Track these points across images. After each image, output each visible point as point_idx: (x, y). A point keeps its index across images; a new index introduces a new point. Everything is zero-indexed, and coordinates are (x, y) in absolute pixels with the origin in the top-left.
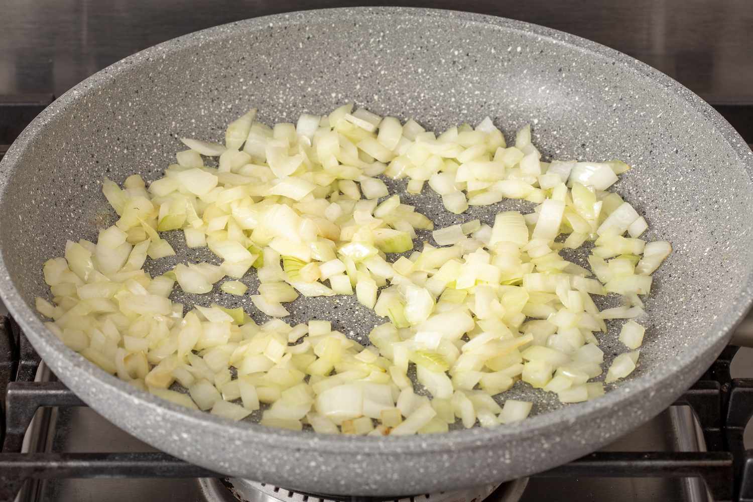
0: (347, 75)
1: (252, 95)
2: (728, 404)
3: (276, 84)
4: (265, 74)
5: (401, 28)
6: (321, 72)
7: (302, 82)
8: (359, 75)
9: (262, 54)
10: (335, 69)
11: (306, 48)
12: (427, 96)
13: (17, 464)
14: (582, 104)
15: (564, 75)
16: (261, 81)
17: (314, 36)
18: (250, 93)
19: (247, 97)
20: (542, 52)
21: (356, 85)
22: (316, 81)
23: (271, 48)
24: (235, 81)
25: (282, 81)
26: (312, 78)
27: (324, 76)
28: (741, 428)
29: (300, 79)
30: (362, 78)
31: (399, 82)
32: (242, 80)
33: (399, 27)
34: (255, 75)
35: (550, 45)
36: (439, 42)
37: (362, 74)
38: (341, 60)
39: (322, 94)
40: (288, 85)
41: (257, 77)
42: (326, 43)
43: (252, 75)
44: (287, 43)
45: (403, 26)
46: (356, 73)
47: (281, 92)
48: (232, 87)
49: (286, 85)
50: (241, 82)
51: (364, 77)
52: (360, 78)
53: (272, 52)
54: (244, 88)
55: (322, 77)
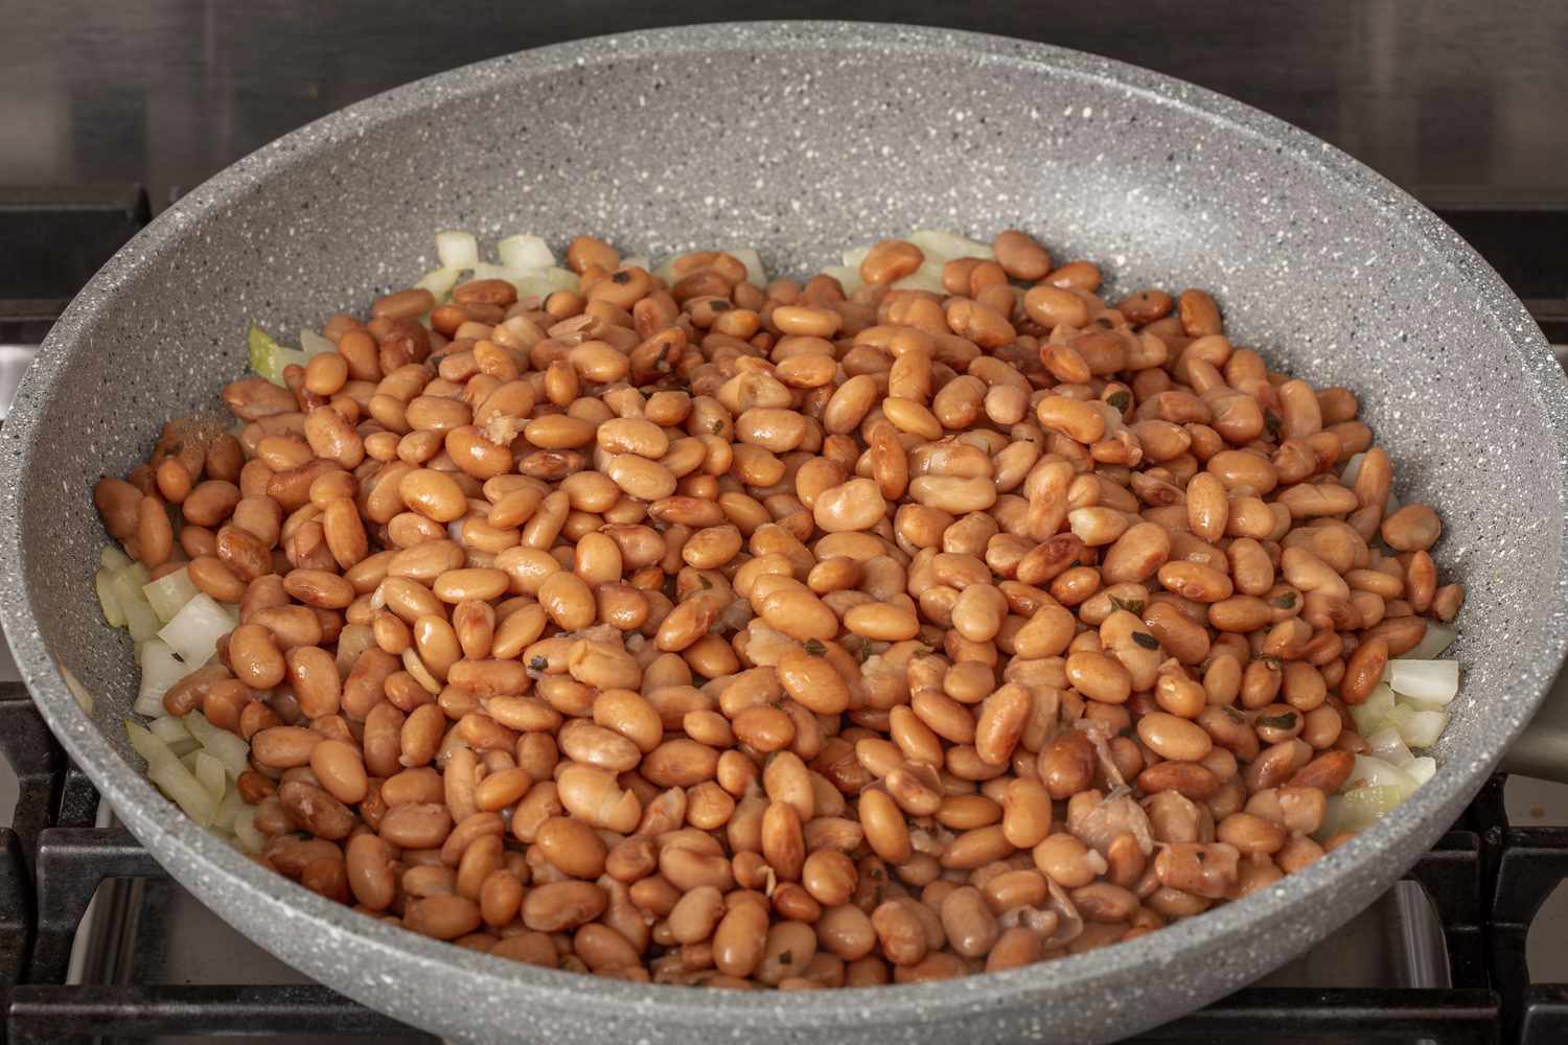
0: (737, 160)
1: (543, 203)
2: (1496, 878)
3: (592, 179)
4: (569, 160)
5: (847, 65)
6: (684, 154)
7: (645, 175)
8: (762, 159)
9: (562, 121)
10: (713, 148)
11: (654, 105)
12: (900, 204)
13: (56, 1008)
14: (1216, 227)
15: (1178, 168)
16: (561, 173)
17: (668, 83)
18: (538, 199)
19: (532, 207)
20: (1133, 119)
21: (755, 179)
22: (674, 172)
23: (580, 109)
24: (506, 176)
25: (604, 173)
26: (665, 164)
27: (690, 162)
28: (1521, 926)
29: (641, 168)
30: (768, 165)
31: (844, 173)
32: (521, 173)
33: (842, 63)
34: (548, 163)
35: (1150, 106)
36: (924, 96)
37: (768, 156)
38: (724, 130)
39: (685, 199)
40: (616, 182)
41: (552, 167)
42: (694, 96)
43: (543, 161)
44: (615, 96)
45: (851, 62)
46: (755, 155)
47: (602, 196)
48: (501, 187)
49: (611, 181)
50: (521, 178)
51: (772, 163)
52: (763, 166)
53: (582, 115)
54: (527, 189)
55: (685, 164)
